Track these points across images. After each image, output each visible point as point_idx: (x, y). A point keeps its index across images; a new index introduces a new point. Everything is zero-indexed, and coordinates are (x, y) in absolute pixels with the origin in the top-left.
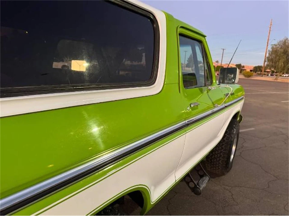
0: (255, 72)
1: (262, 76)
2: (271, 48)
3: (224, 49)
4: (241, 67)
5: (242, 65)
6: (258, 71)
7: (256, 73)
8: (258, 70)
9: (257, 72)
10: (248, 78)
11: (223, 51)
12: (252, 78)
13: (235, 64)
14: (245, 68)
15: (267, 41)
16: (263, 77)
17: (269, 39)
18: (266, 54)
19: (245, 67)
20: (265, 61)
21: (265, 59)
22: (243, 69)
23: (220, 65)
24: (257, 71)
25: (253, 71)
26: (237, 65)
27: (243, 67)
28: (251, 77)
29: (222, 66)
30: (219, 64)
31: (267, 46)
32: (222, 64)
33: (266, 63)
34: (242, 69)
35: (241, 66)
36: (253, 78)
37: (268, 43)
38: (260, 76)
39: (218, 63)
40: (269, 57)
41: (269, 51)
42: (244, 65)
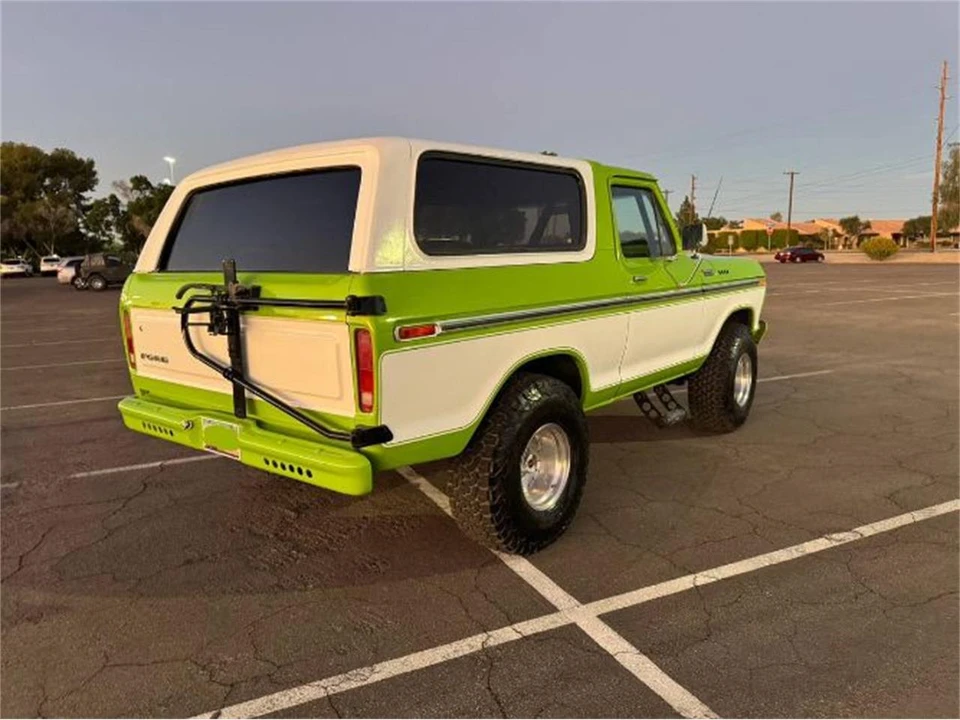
0: (912, 240)
1: (932, 251)
2: (951, 157)
3: (792, 174)
4: (861, 227)
5: (863, 219)
6: (922, 235)
7: (915, 243)
8: (921, 232)
9: (919, 239)
10: (882, 262)
11: (792, 178)
12: (895, 258)
13: (839, 217)
14: (874, 230)
15: (937, 135)
16: (936, 252)
17: (944, 126)
18: (937, 175)
19: (872, 225)
20: (935, 200)
21: (935, 194)
22: (868, 231)
23: (786, 227)
24: (916, 235)
25: (905, 237)
26: (844, 223)
27: (868, 225)
28: (892, 257)
29: (792, 228)
30: (783, 225)
31: (939, 149)
32: (792, 222)
33: (939, 206)
34: (863, 232)
35: (860, 224)
36: (899, 261)
37: (940, 142)
38: (927, 251)
39: (779, 221)
40: (948, 186)
41: (945, 165)
42: (870, 219)
